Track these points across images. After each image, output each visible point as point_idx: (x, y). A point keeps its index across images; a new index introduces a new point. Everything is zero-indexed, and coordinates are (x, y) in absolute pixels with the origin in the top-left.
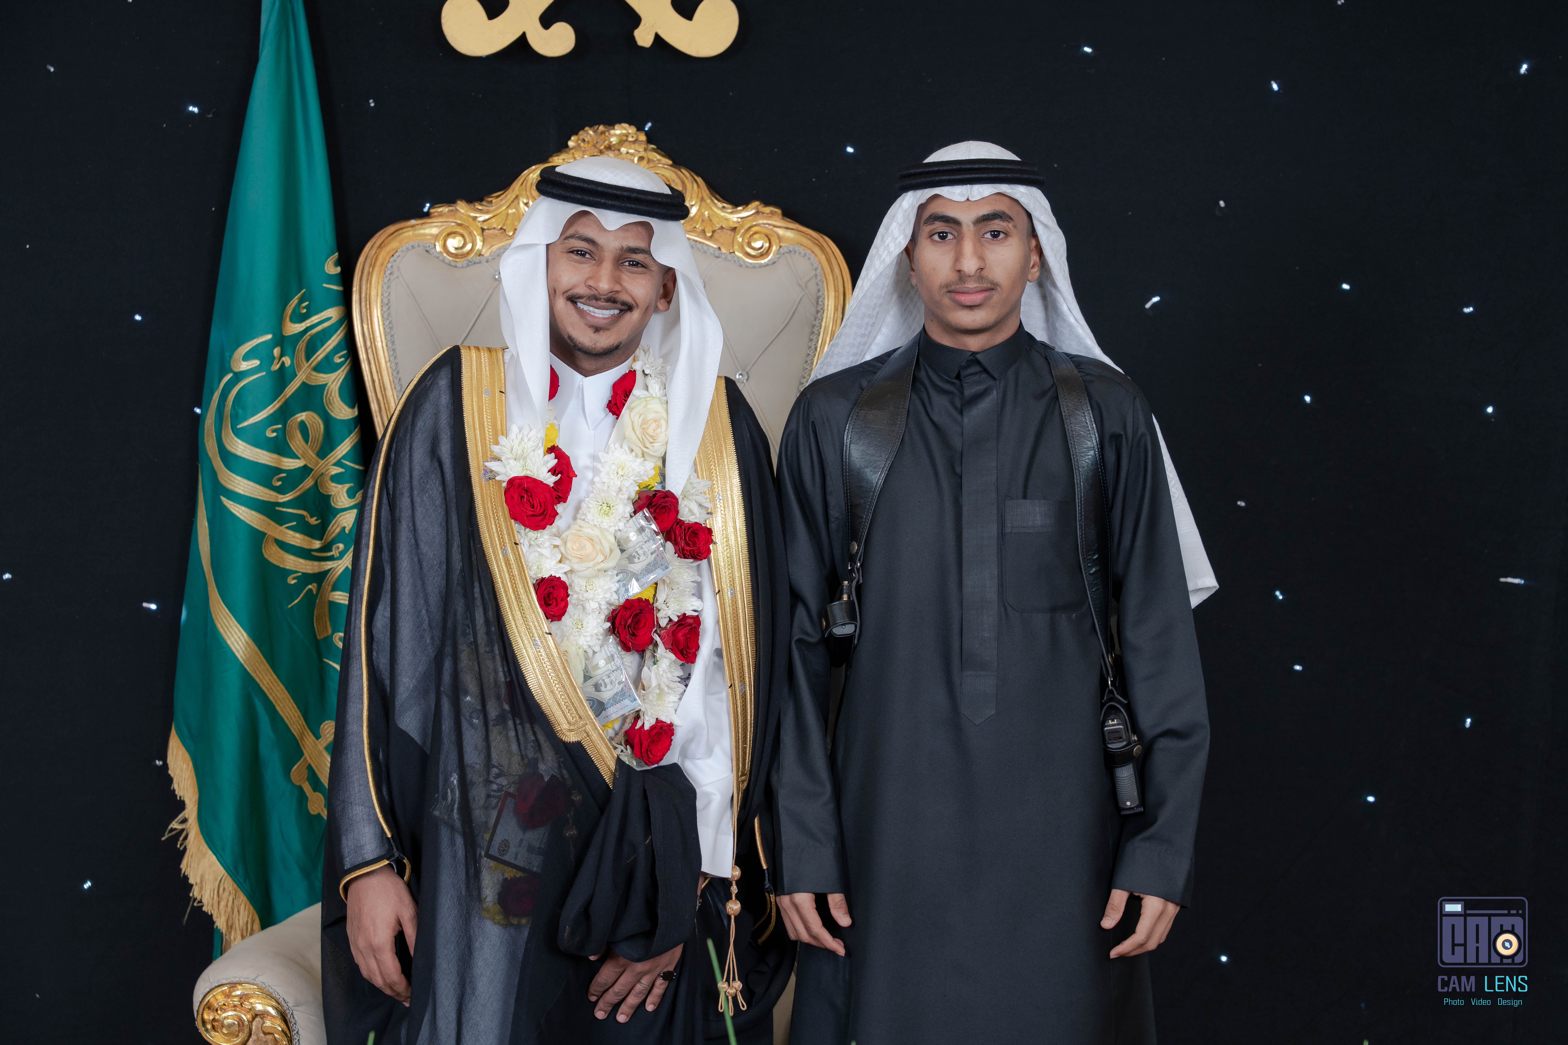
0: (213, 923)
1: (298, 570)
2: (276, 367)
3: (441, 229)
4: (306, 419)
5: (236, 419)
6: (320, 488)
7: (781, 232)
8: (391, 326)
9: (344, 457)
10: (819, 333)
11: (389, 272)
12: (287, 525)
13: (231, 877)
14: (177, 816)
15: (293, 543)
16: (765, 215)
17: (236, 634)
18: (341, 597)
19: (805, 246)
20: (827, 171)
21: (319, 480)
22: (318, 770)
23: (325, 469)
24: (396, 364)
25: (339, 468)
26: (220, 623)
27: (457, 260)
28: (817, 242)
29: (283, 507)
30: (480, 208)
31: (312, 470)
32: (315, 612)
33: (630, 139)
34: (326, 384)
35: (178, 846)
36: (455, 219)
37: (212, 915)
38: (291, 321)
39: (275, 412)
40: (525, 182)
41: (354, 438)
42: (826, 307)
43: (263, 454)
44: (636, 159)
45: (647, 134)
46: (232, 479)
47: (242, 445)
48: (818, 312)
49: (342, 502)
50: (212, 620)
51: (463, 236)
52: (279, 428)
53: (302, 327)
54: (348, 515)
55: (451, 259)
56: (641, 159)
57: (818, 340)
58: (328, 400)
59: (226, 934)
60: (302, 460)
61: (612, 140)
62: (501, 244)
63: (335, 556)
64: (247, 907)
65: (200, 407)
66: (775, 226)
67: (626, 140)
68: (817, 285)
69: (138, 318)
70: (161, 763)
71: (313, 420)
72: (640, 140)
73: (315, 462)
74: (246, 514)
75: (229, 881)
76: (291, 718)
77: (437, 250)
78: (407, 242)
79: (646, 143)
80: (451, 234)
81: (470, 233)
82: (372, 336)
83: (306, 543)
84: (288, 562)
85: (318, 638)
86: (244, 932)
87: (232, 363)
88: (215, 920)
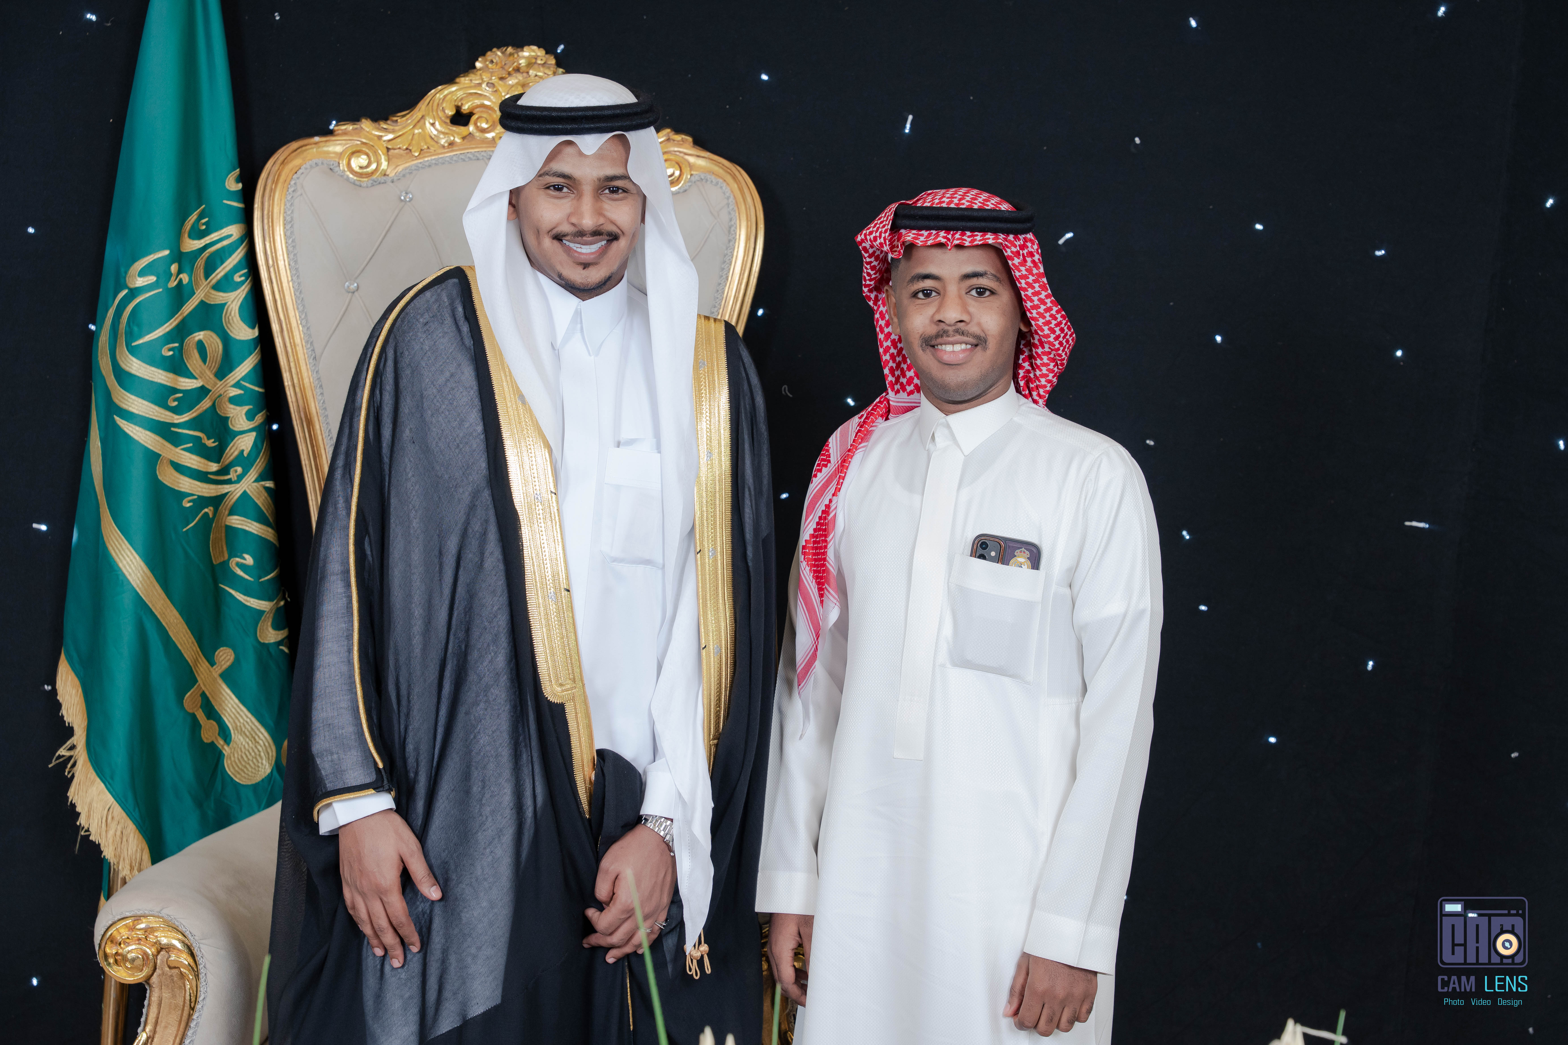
0: (102, 852)
1: (194, 493)
2: (173, 284)
3: (345, 147)
4: (203, 338)
5: (131, 336)
6: (217, 410)
7: (692, 160)
8: (293, 244)
9: (243, 379)
10: (731, 262)
11: (292, 189)
12: (183, 447)
13: (120, 805)
14: (65, 742)
15: (189, 465)
16: (676, 142)
17: (128, 557)
18: (238, 522)
19: (716, 175)
20: (741, 98)
21: (217, 401)
22: (212, 697)
23: (223, 390)
24: (299, 284)
25: (237, 390)
26: (112, 546)
27: (362, 179)
28: (729, 171)
29: (179, 428)
30: (385, 126)
31: (210, 391)
32: (211, 536)
33: (539, 62)
34: (225, 304)
35: (66, 774)
36: (360, 137)
37: (99, 844)
38: (190, 237)
39: (172, 330)
40: (431, 102)
41: (254, 359)
42: (738, 237)
43: (159, 373)
45: (557, 57)
46: (126, 398)
47: (136, 363)
48: (730, 241)
49: (241, 424)
50: (104, 543)
51: (368, 155)
52: (176, 347)
53: (201, 244)
54: (247, 438)
55: (355, 178)
57: (729, 269)
58: (227, 320)
59: (114, 864)
60: (200, 380)
61: (521, 61)
62: (407, 165)
63: (233, 480)
64: (136, 836)
65: (94, 324)
66: (686, 154)
67: (535, 63)
68: (730, 213)
69: (31, 230)
70: (50, 688)
71: (211, 339)
72: (549, 63)
73: (213, 382)
74: (140, 435)
75: (118, 810)
76: (185, 644)
77: (341, 168)
78: (311, 160)
79: (556, 67)
80: (356, 153)
81: (375, 152)
82: (274, 255)
83: (202, 465)
84: (183, 484)
85: (214, 563)
86: (134, 865)
87: (127, 279)
88: (102, 849)
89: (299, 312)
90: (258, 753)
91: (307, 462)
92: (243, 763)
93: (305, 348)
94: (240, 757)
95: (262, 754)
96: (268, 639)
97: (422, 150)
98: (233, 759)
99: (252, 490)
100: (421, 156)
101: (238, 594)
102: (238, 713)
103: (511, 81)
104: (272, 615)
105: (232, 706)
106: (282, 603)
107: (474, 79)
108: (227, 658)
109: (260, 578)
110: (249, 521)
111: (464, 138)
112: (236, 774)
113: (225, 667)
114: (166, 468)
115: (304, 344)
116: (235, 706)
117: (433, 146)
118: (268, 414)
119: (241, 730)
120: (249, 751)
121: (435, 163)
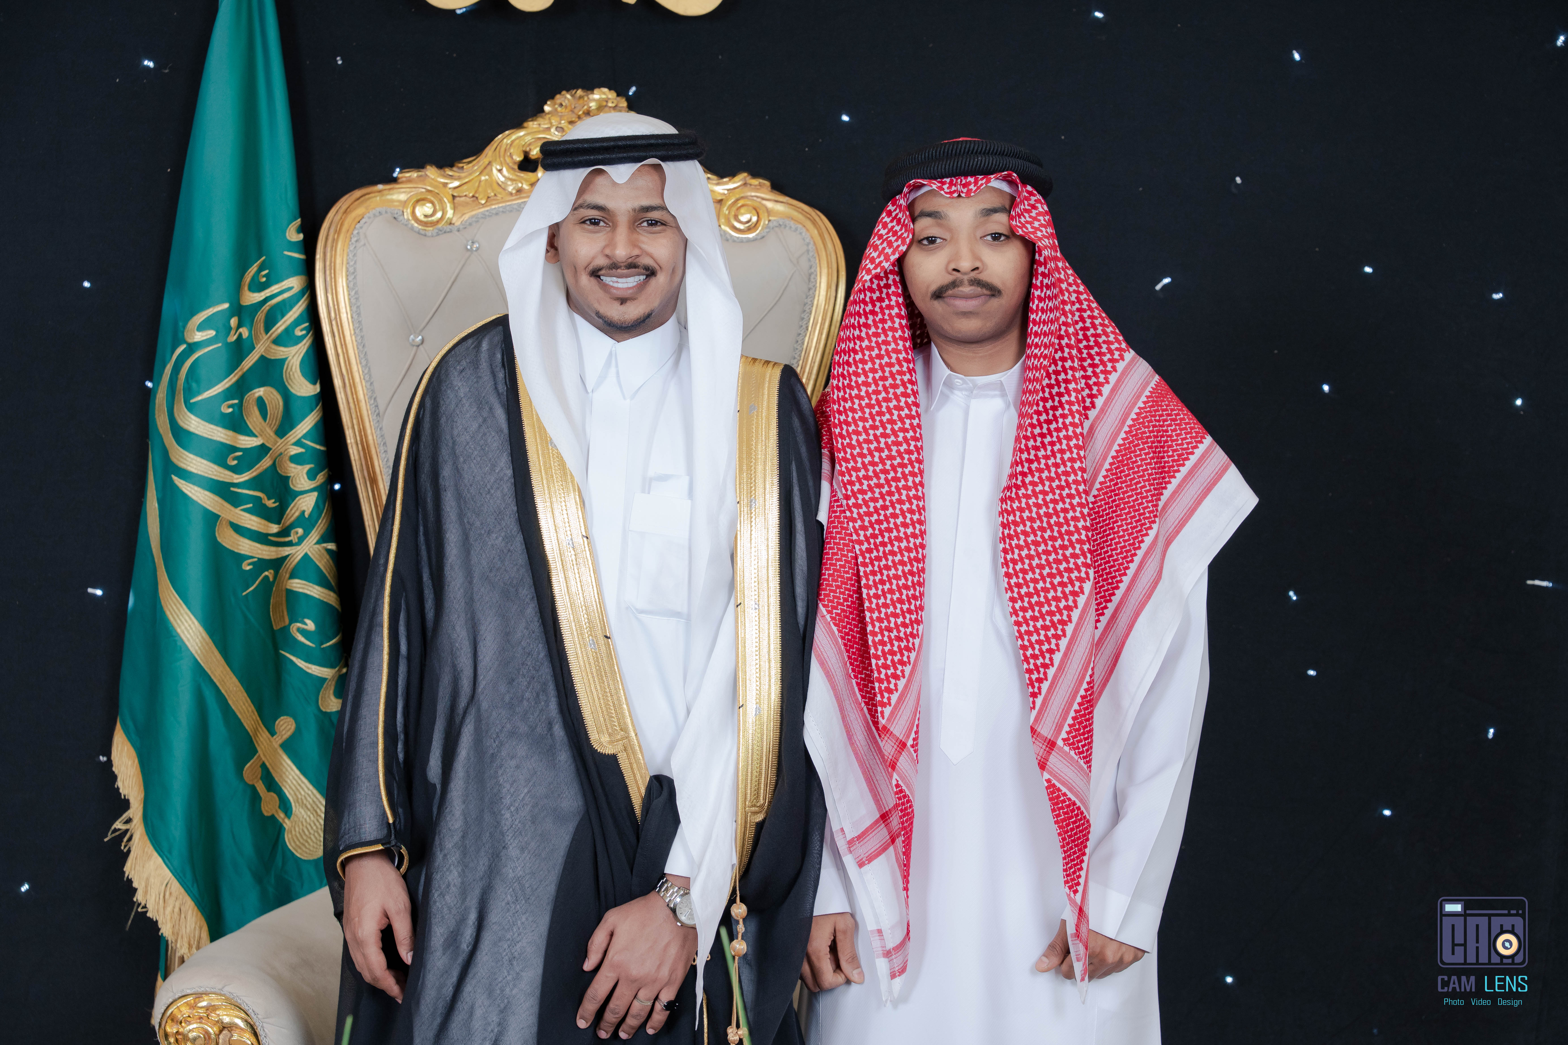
0: (159, 929)
1: (254, 555)
2: (233, 338)
3: (409, 196)
4: (264, 394)
5: (189, 393)
6: (278, 469)
7: (769, 205)
8: (357, 296)
9: (305, 436)
10: (811, 311)
11: (355, 239)
12: (242, 507)
13: (178, 880)
14: (121, 815)
15: (249, 526)
16: (753, 187)
17: (187, 621)
18: (299, 586)
19: (795, 220)
20: (820, 140)
21: (277, 460)
22: (273, 768)
23: (284, 449)
24: (362, 337)
25: (298, 448)
26: (170, 611)
27: (427, 229)
28: (809, 216)
29: (239, 488)
30: (450, 173)
31: (270, 449)
32: (272, 601)
33: (610, 104)
34: (286, 359)
35: (122, 848)
36: (425, 185)
37: (157, 921)
38: (250, 289)
39: (231, 386)
40: (498, 147)
41: (315, 417)
42: (818, 285)
43: (218, 431)
45: (629, 99)
46: (185, 457)
47: (195, 421)
48: (810, 289)
49: (302, 484)
50: (162, 607)
51: (433, 203)
52: (236, 404)
53: (261, 297)
54: (308, 498)
55: (420, 227)
57: (809, 319)
58: (288, 375)
59: (172, 942)
60: (260, 438)
61: (591, 103)
62: (474, 213)
63: (294, 542)
64: (195, 913)
65: (151, 380)
66: (763, 199)
68: (809, 260)
69: (87, 284)
70: (105, 759)
71: (272, 396)
72: (621, 105)
73: (273, 440)
74: (199, 495)
75: (176, 886)
76: (244, 712)
77: (406, 217)
78: (374, 208)
80: (421, 201)
81: (440, 200)
82: (336, 307)
83: (262, 527)
84: (243, 546)
85: (275, 628)
86: (192, 942)
87: (185, 334)
88: (160, 927)
89: (362, 367)
90: (316, 826)
91: (370, 523)
92: (305, 837)
93: (368, 404)
94: (301, 831)
96: (330, 707)
97: (488, 197)
98: (293, 833)
99: (314, 552)
100: (488, 204)
101: (299, 660)
102: (299, 785)
104: (334, 683)
105: (293, 777)
107: (542, 123)
108: (288, 728)
109: (322, 644)
110: (311, 584)
112: (297, 848)
113: (286, 737)
114: (225, 530)
115: (367, 400)
116: (296, 777)
117: (500, 193)
118: (330, 473)
119: (303, 802)
120: (310, 825)
121: (503, 212)
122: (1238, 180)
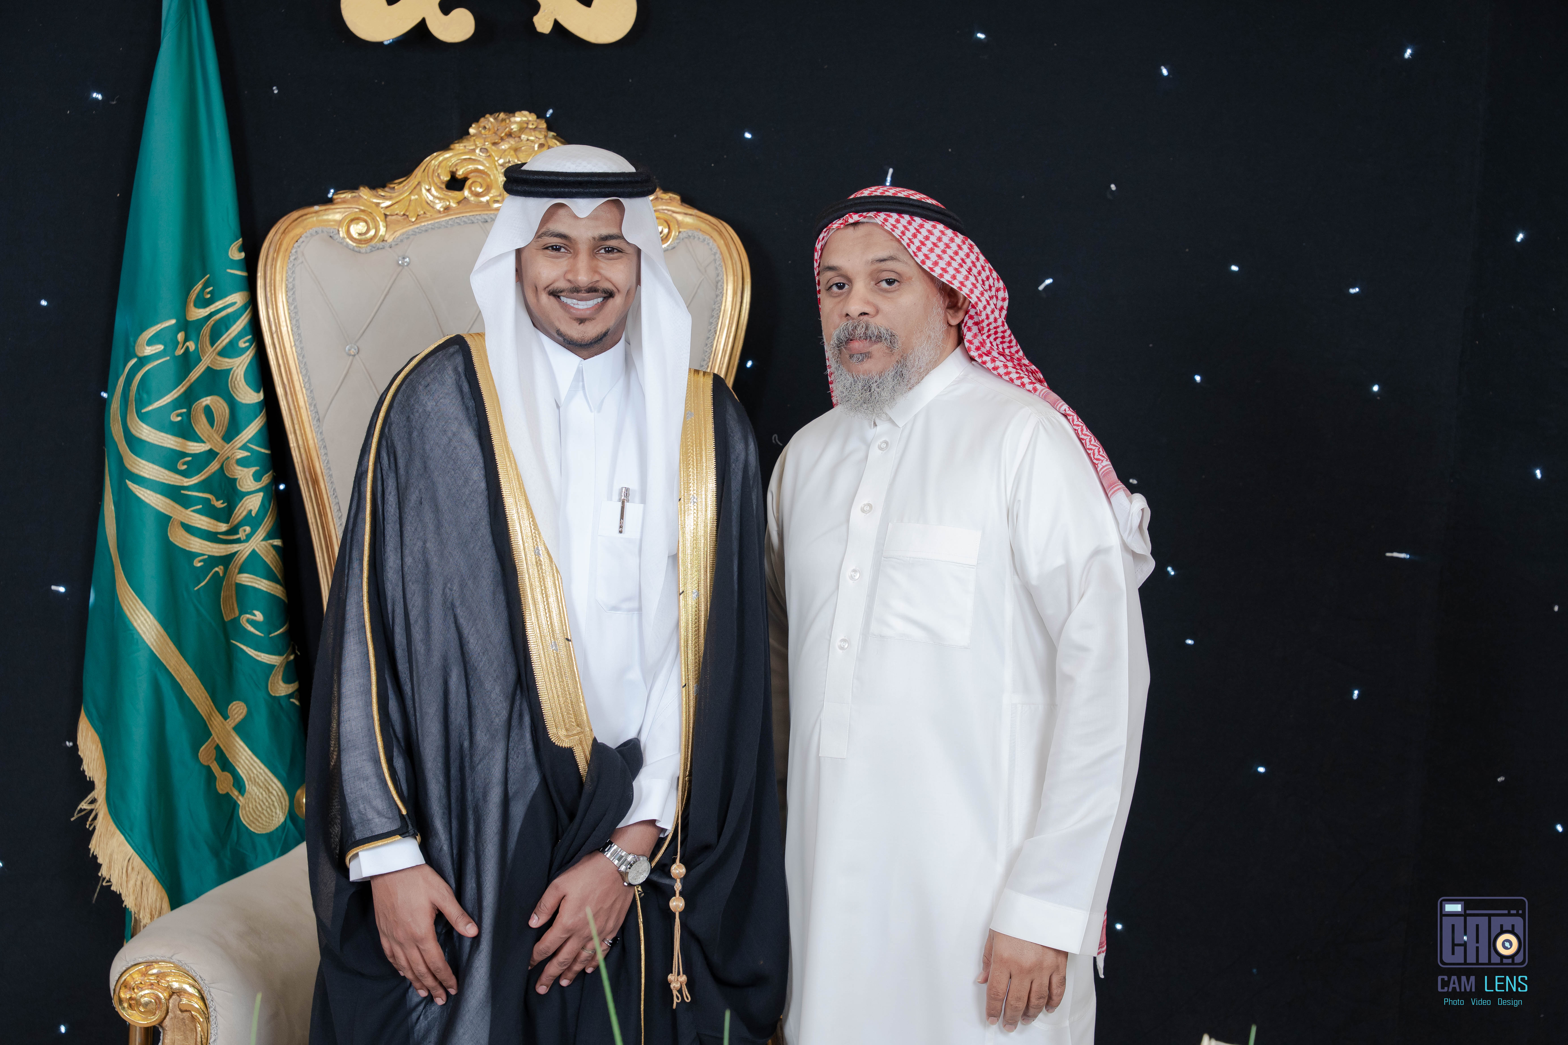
0: (123, 902)
1: (204, 553)
2: (180, 352)
3: (344, 215)
4: (210, 403)
5: (140, 403)
6: (225, 472)
7: (679, 217)
8: (295, 311)
9: (249, 441)
10: (719, 316)
11: (293, 257)
12: (192, 509)
13: (139, 856)
14: (86, 797)
15: (199, 526)
16: (664, 201)
17: (142, 616)
18: (248, 580)
19: (703, 232)
20: (725, 156)
21: (225, 464)
22: (226, 749)
23: (231, 453)
24: (302, 348)
25: (245, 452)
26: (126, 606)
27: (360, 245)
28: (715, 227)
29: (189, 491)
32: (222, 594)
33: (531, 126)
34: (231, 369)
35: (87, 827)
36: (358, 205)
37: (120, 894)
38: (195, 306)
39: (180, 396)
40: (427, 168)
41: (259, 422)
42: (725, 291)
43: (168, 438)
44: (536, 146)
45: (547, 121)
46: (137, 463)
47: (146, 429)
49: (249, 485)
50: (119, 603)
51: (366, 222)
52: (184, 413)
53: (206, 312)
54: (254, 498)
55: (354, 244)
56: (541, 146)
57: (718, 323)
58: (233, 385)
59: (135, 913)
60: (208, 444)
61: (512, 127)
62: (404, 230)
63: (242, 539)
64: (155, 886)
65: (106, 391)
66: (674, 212)
67: (527, 128)
68: (717, 269)
69: (44, 303)
70: (71, 744)
71: (218, 404)
72: (541, 127)
73: (220, 445)
74: (151, 498)
75: (137, 861)
76: (199, 698)
77: (341, 234)
78: (311, 228)
79: (546, 130)
80: (355, 220)
81: (373, 219)
82: (277, 321)
83: (212, 526)
84: (194, 545)
85: (226, 620)
86: (154, 913)
87: (136, 348)
88: (123, 899)
89: (302, 376)
90: (271, 803)
91: (313, 520)
92: (258, 813)
93: (308, 410)
94: (254, 807)
95: (276, 804)
96: (279, 692)
97: (418, 215)
98: (247, 809)
99: (261, 548)
100: (418, 221)
101: (249, 649)
102: (252, 765)
103: (504, 146)
104: (282, 669)
105: (246, 758)
106: (292, 657)
107: (468, 145)
108: (240, 712)
109: (270, 634)
110: (259, 578)
111: (459, 203)
112: (251, 823)
113: (238, 720)
114: (177, 530)
115: (308, 406)
116: (248, 757)
117: (429, 211)
118: (275, 474)
119: (255, 780)
120: (263, 801)
121: (432, 228)
122: (1113, 187)
